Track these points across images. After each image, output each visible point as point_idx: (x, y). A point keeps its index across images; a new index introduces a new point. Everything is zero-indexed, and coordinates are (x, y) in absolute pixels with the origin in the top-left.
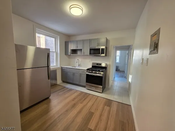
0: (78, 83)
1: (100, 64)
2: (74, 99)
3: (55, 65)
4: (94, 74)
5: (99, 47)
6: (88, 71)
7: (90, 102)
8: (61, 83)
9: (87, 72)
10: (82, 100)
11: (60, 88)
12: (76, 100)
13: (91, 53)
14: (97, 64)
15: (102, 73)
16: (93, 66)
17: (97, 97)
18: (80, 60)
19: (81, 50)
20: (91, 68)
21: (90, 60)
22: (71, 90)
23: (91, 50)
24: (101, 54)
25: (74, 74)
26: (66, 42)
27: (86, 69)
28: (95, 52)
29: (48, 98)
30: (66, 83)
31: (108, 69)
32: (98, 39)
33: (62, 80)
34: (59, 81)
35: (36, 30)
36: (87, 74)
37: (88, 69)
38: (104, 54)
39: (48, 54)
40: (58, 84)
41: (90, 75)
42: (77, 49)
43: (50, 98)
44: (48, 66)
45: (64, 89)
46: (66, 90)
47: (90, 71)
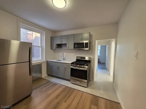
0: (62, 77)
1: (84, 58)
2: (58, 96)
3: (40, 59)
4: (78, 68)
5: (83, 41)
6: (73, 65)
7: (75, 99)
8: (46, 77)
9: (71, 66)
10: (66, 97)
11: (44, 83)
12: (60, 97)
13: (75, 47)
14: (81, 58)
15: (86, 67)
16: (77, 60)
17: (83, 93)
18: (65, 54)
19: (66, 44)
20: (75, 62)
21: (74, 54)
22: (55, 84)
23: (75, 44)
24: (85, 48)
25: (58, 68)
26: (51, 37)
27: (70, 62)
28: (79, 46)
29: (29, 96)
30: (51, 77)
31: (92, 62)
32: (81, 34)
33: (47, 74)
34: (44, 74)
35: (21, 25)
36: (71, 68)
37: (72, 63)
38: (88, 48)
39: (30, 48)
40: (43, 78)
41: (75, 69)
42: (62, 43)
43: (32, 95)
44: (30, 61)
45: (49, 83)
46: (50, 85)
47: (75, 65)
